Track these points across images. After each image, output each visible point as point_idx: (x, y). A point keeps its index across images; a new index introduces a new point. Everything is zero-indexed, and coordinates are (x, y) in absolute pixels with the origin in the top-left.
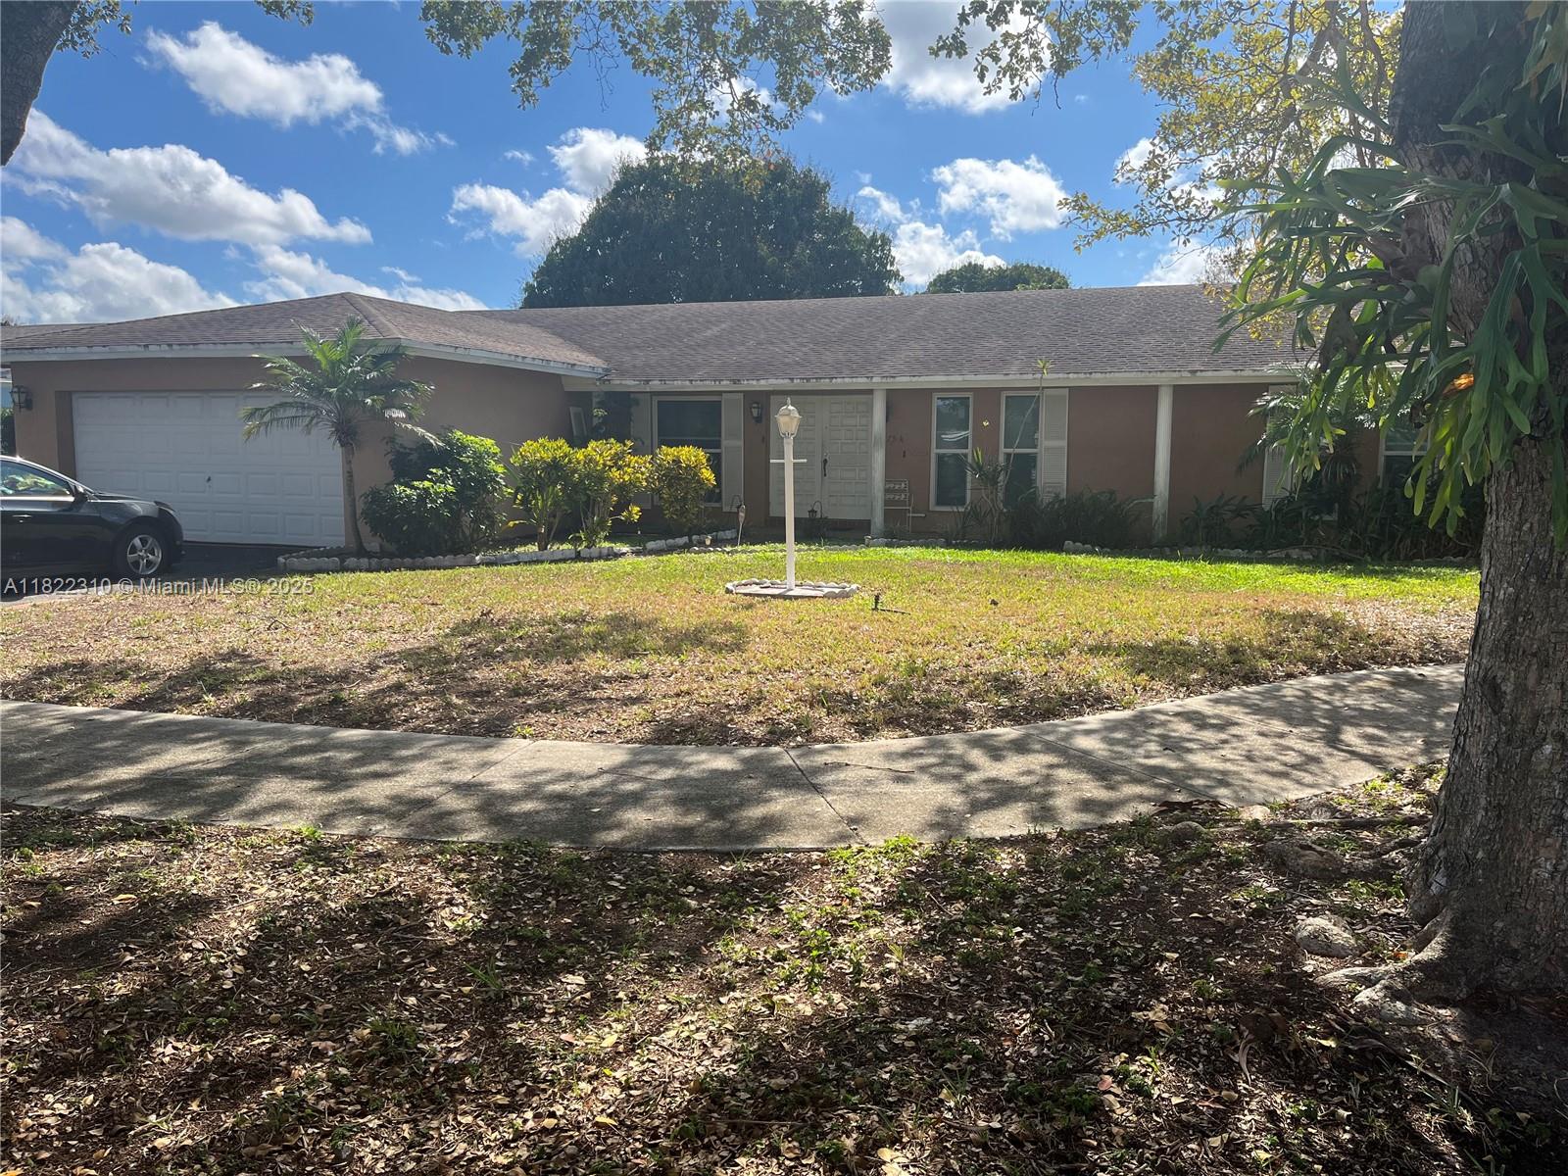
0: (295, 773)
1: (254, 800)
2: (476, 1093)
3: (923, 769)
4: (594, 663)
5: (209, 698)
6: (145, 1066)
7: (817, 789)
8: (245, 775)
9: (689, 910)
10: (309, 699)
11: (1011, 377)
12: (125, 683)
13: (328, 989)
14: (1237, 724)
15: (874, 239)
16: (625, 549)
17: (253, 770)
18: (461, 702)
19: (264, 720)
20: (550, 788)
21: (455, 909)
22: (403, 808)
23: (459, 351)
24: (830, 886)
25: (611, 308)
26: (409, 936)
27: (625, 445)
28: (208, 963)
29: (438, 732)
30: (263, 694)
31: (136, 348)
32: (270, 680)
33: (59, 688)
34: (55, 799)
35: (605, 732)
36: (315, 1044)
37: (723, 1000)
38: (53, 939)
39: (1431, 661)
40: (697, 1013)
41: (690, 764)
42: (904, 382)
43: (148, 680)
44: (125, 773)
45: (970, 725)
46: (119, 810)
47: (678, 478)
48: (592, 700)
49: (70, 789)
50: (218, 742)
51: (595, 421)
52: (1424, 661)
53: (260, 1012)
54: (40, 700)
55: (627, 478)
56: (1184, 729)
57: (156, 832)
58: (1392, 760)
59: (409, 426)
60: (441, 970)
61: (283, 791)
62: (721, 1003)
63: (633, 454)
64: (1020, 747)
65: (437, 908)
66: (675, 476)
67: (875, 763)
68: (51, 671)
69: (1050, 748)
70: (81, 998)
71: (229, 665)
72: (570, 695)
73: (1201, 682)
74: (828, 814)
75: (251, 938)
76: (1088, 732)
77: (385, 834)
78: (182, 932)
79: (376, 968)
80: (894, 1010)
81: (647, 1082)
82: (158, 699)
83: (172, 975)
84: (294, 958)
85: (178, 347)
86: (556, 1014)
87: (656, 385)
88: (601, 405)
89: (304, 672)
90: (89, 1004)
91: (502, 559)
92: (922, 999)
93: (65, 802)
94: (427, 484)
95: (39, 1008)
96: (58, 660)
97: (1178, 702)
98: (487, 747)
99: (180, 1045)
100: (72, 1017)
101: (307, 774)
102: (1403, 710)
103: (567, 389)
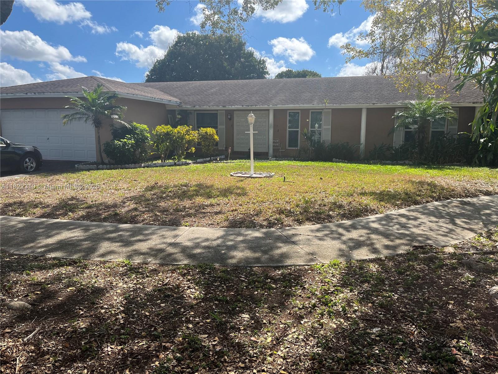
0: (112, 240)
1: (101, 250)
2: (231, 362)
3: (326, 235)
4: (199, 200)
5: (70, 214)
6: (103, 356)
7: (294, 243)
8: (94, 241)
9: (273, 289)
10: (106, 214)
11: (315, 105)
12: (38, 209)
13: (158, 322)
14: (419, 218)
15: (260, 61)
16: (190, 162)
17: (97, 239)
18: (160, 214)
19: (92, 221)
20: (203, 244)
21: (191, 290)
22: (155, 252)
23: (134, 96)
24: (318, 278)
25: (178, 83)
26: (179, 300)
27: (190, 127)
28: (112, 313)
29: (155, 225)
30: (88, 212)
31: (23, 94)
32: (90, 207)
33: (15, 211)
34: (28, 251)
35: (213, 224)
36: (164, 344)
37: (302, 322)
38: (50, 306)
39: (469, 196)
40: (296, 328)
41: (247, 235)
42: (280, 107)
43: (46, 208)
44: (50, 241)
45: (333, 220)
46: (53, 255)
47: (207, 138)
48: (204, 213)
49: (32, 247)
50: (79, 229)
51: (177, 120)
52: (467, 196)
53: (137, 332)
54: (9, 215)
55: (191, 138)
56: (404, 220)
57: (73, 263)
58: (477, 230)
59: (119, 121)
60: (195, 313)
61: (110, 247)
62: (302, 324)
63: (192, 130)
64: (354, 227)
65: (185, 290)
66: (206, 137)
67: (309, 233)
68: (10, 205)
69: (364, 227)
70: (69, 329)
71: (73, 202)
72: (195, 211)
73: (402, 204)
74: (302, 252)
75: (124, 303)
76: (373, 222)
77: (153, 263)
78: (98, 301)
79: (172, 313)
80: (365, 325)
81: (291, 356)
82: (51, 214)
83: (101, 319)
84: (142, 310)
85: (38, 94)
86: (245, 330)
87: (197, 108)
88: (179, 114)
89: (101, 204)
90: (73, 332)
91: (151, 165)
92: (372, 320)
93: (32, 252)
94: (125, 140)
95: (54, 335)
96: (11, 201)
97: (397, 211)
98: (175, 230)
99: (113, 347)
100: (68, 337)
101: (115, 240)
102: (469, 213)
103: (167, 109)
